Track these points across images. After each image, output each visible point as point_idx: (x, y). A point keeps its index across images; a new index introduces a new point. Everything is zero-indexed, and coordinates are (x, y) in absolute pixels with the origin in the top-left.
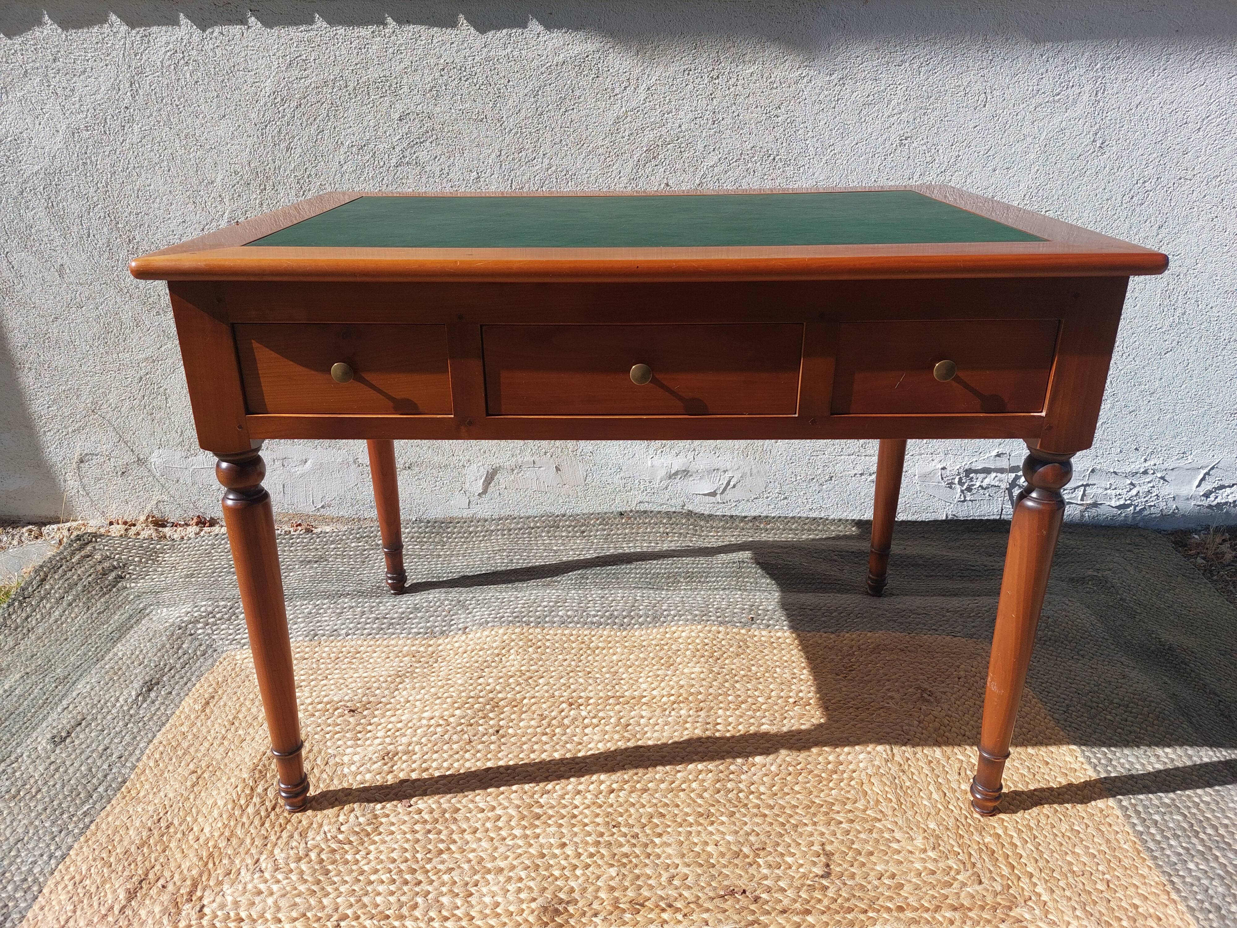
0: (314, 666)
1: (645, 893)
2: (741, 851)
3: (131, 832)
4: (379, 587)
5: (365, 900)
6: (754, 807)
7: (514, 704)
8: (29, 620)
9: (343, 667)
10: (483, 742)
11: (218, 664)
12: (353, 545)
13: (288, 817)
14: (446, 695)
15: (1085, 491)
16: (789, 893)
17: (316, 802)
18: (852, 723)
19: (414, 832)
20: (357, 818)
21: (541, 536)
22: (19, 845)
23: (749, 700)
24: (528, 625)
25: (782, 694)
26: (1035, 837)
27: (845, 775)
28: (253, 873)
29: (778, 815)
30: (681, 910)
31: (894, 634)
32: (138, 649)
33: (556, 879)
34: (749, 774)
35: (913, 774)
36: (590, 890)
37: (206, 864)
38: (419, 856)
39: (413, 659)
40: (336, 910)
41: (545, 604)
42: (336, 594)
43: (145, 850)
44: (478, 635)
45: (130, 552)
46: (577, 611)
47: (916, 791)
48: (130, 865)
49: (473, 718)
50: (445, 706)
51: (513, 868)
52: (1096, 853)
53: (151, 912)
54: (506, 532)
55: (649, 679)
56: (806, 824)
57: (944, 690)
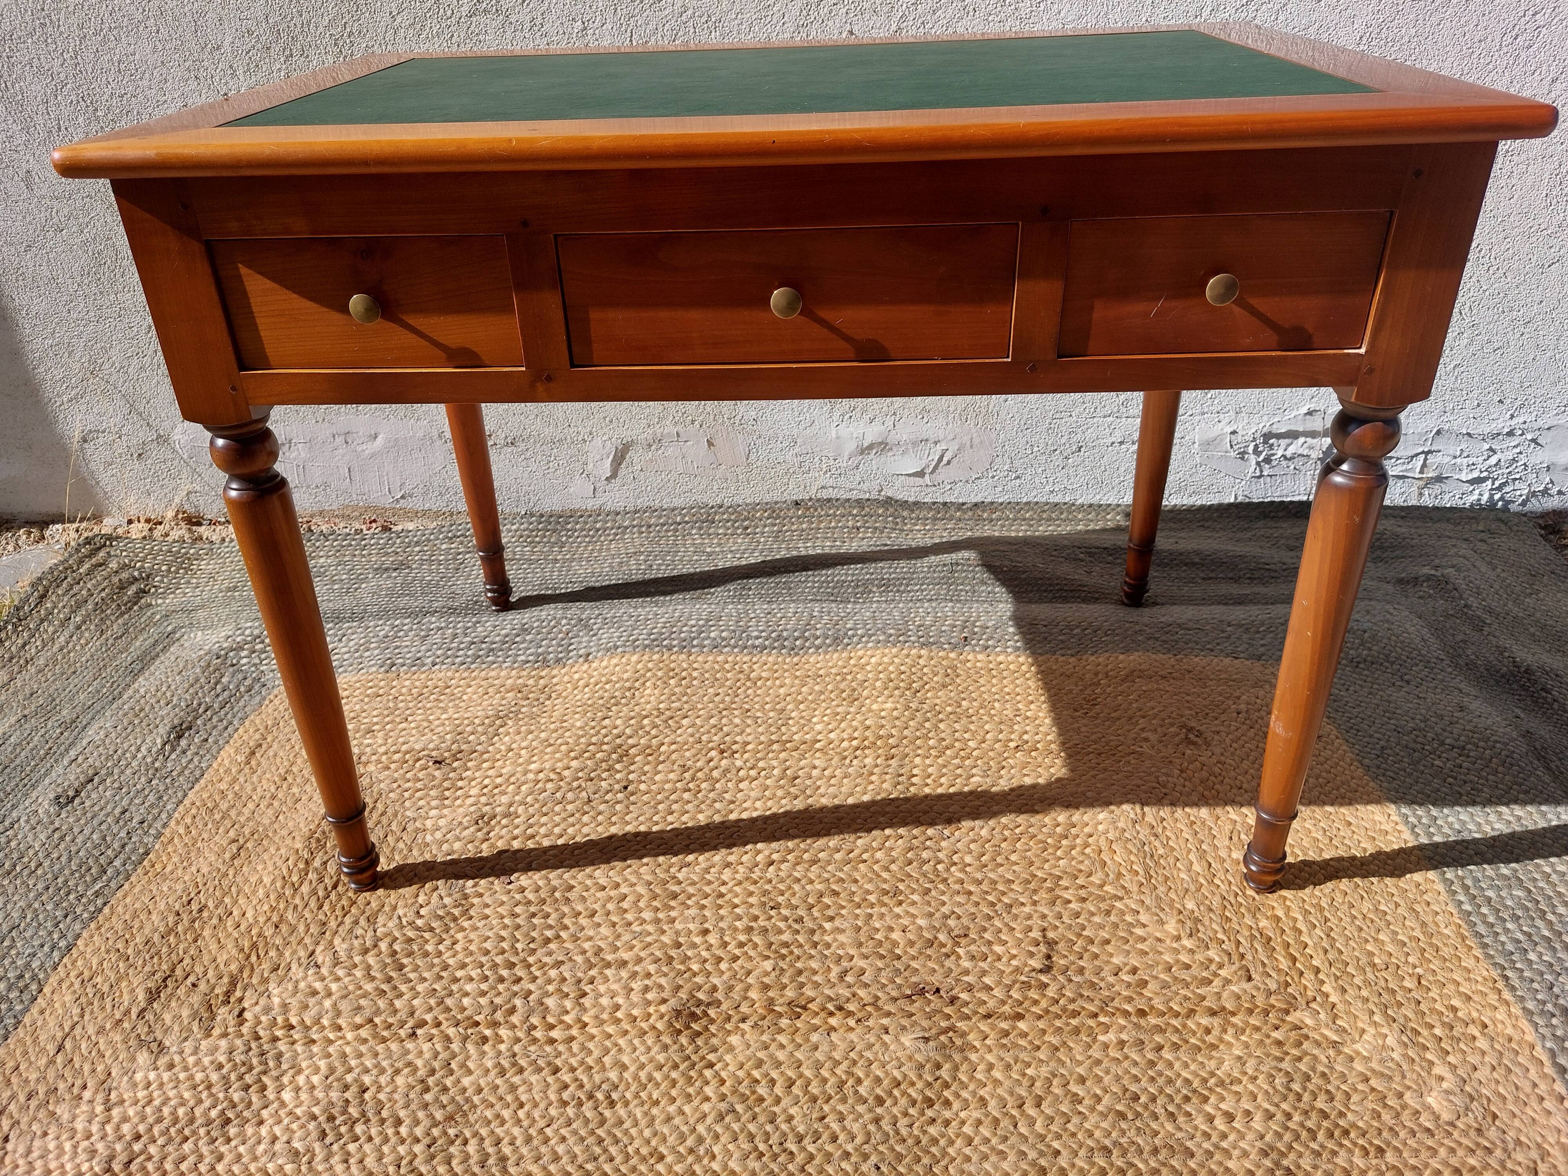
0: (391, 705)
1: (809, 992)
2: (936, 938)
3: (154, 917)
4: (476, 602)
5: (449, 1002)
6: (956, 882)
7: (649, 751)
8: (27, 648)
9: (429, 705)
10: (607, 802)
11: (267, 702)
12: (444, 547)
13: (353, 897)
14: (560, 741)
15: (1426, 459)
16: (995, 992)
17: (390, 878)
18: (1092, 773)
19: (515, 915)
20: (441, 898)
21: (690, 534)
22: (14, 934)
23: (956, 744)
24: (670, 650)
25: (1000, 736)
26: (1327, 920)
27: (1078, 841)
28: (307, 969)
29: (987, 893)
30: (854, 1014)
31: (1154, 656)
32: (165, 685)
33: (695, 974)
34: (952, 840)
35: (1168, 838)
36: (737, 988)
37: (248, 957)
38: (519, 946)
39: (519, 695)
40: (412, 1014)
41: (693, 622)
42: (421, 611)
43: (172, 939)
44: (604, 664)
45: (155, 559)
46: (734, 631)
47: (1172, 861)
48: (152, 958)
49: (595, 770)
50: (558, 755)
51: (639, 960)
52: (1406, 940)
53: (178, 1017)
54: (644, 529)
55: (825, 719)
56: (1023, 904)
57: (1218, 729)
